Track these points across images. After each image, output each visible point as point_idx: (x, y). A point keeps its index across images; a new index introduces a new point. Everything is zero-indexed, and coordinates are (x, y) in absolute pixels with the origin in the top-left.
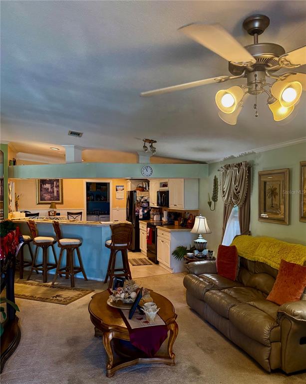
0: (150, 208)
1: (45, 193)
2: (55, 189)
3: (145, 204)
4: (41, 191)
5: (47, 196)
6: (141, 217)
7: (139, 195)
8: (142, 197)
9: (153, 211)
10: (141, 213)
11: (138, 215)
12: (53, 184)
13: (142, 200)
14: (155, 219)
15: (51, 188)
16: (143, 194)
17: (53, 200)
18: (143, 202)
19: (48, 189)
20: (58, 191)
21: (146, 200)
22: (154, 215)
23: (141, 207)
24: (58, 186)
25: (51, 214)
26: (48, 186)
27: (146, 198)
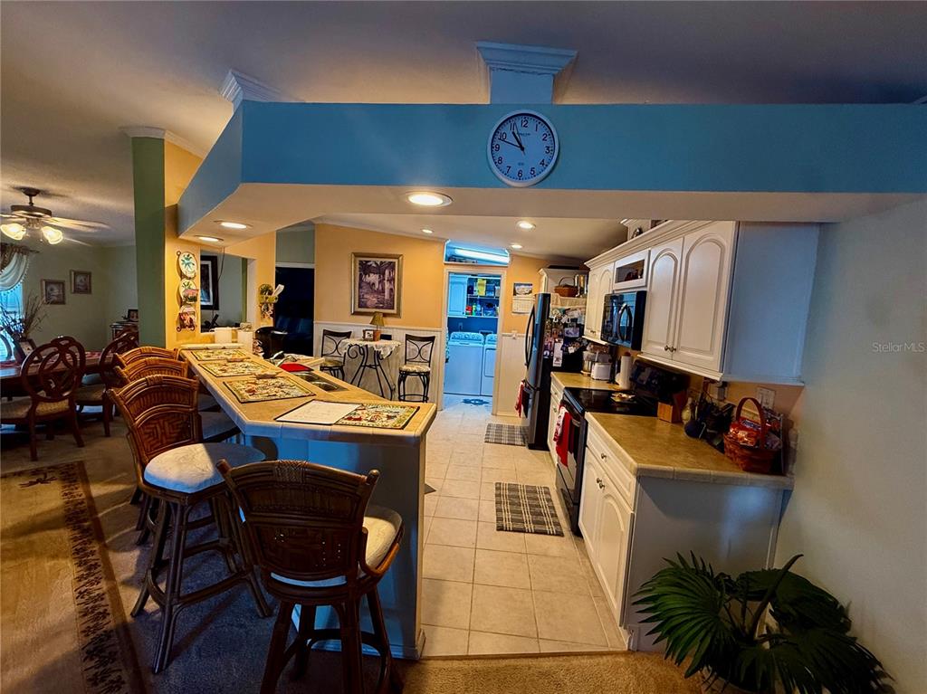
0: (585, 342)
1: (367, 293)
2: (387, 285)
3: (571, 330)
4: (360, 287)
5: (372, 299)
6: (557, 363)
7: (557, 304)
8: (565, 312)
9: (593, 350)
10: (558, 353)
11: (551, 359)
12: (384, 274)
13: (564, 320)
14: (594, 374)
15: (380, 282)
16: (568, 303)
17: (382, 308)
18: (565, 325)
19: (374, 284)
20: (392, 290)
21: (574, 320)
22: (593, 362)
23: (559, 336)
24: (391, 280)
25: (367, 336)
26: (373, 278)
27: (576, 314)
